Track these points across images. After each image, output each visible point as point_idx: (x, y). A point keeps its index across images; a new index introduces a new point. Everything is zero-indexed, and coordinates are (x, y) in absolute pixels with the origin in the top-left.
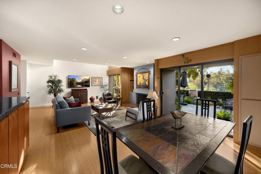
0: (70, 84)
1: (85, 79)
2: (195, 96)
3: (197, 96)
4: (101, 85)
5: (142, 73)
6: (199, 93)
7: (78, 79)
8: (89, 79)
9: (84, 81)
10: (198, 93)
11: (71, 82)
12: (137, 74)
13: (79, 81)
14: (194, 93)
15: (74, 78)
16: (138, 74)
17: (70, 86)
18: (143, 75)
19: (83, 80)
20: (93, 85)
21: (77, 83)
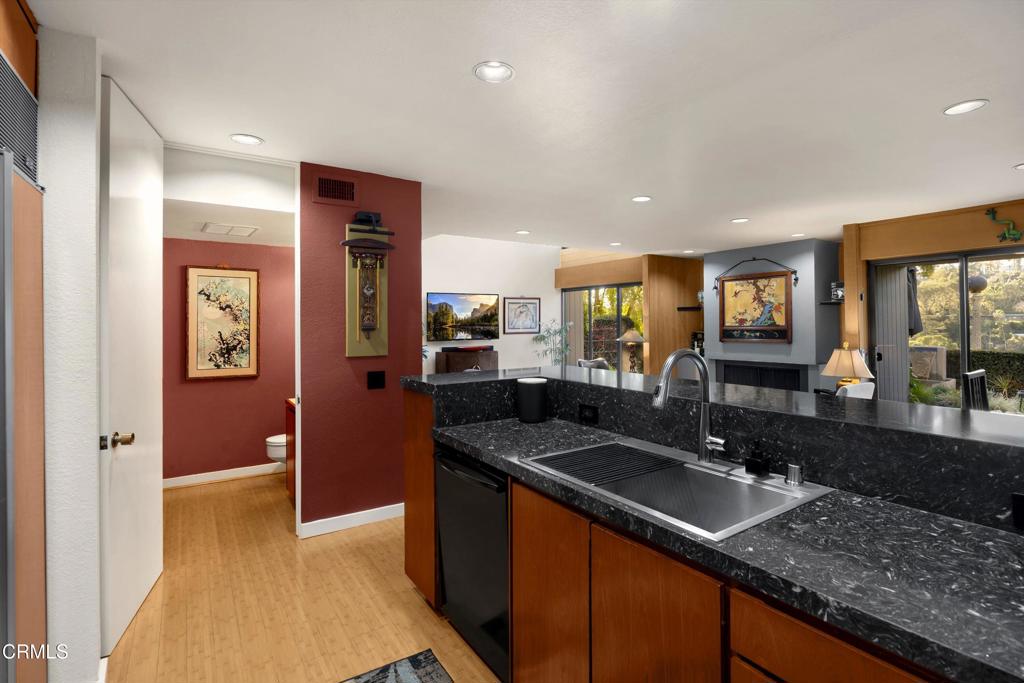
0: (432, 326)
1: (482, 305)
2: (934, 372)
3: (944, 373)
4: (537, 330)
5: (753, 277)
6: (953, 360)
7: (460, 307)
8: (496, 308)
9: (478, 315)
10: (949, 362)
11: (436, 319)
12: (722, 281)
13: (463, 314)
14: (927, 360)
15: (447, 305)
16: (726, 284)
17: (435, 335)
18: (757, 287)
19: (475, 309)
20: (507, 331)
21: (457, 322)
